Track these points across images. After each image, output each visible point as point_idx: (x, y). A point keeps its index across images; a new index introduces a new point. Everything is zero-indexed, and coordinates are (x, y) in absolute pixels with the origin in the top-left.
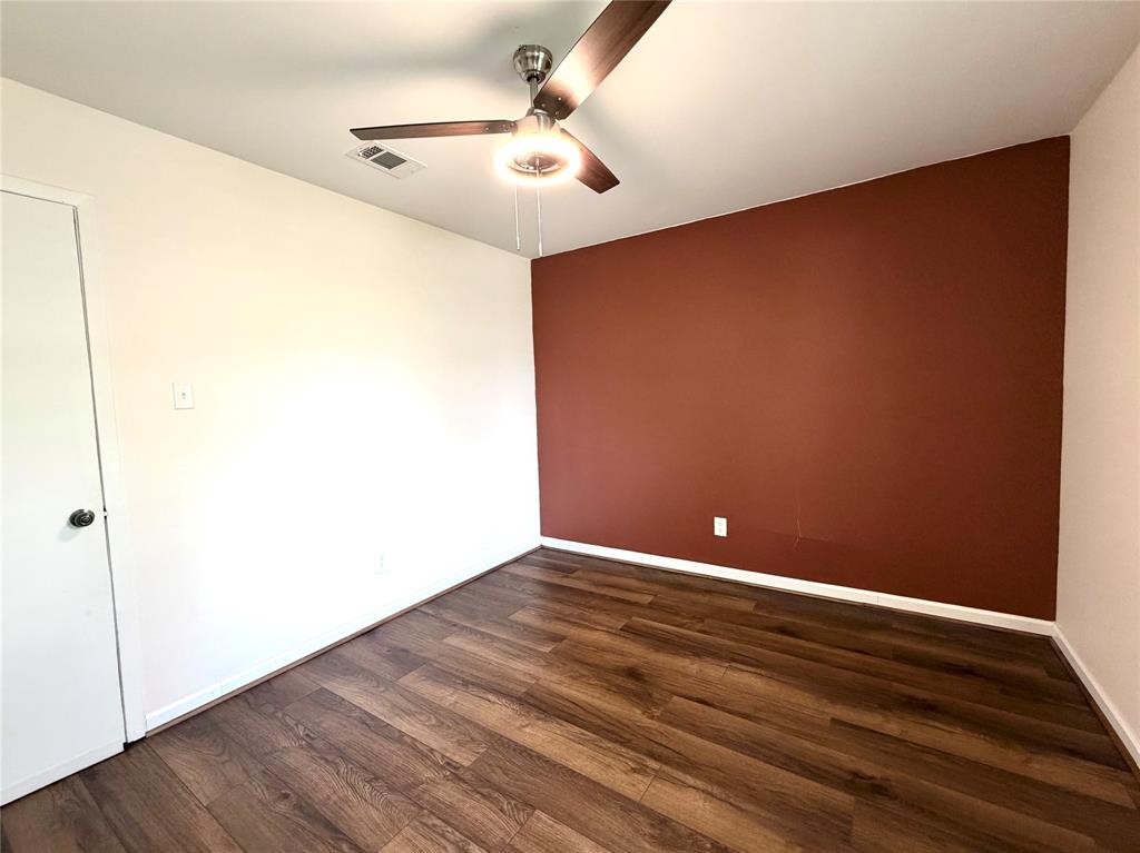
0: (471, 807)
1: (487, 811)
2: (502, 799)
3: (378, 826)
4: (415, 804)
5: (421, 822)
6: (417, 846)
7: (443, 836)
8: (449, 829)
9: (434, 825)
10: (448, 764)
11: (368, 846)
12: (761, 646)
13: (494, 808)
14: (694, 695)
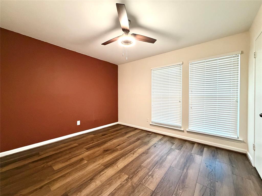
0: (140, 174)
1: (141, 172)
2: (138, 170)
3: (145, 192)
4: (139, 185)
5: (144, 183)
6: (150, 183)
7: (147, 179)
8: (146, 178)
9: (145, 180)
10: (127, 180)
11: (151, 193)
12: (107, 137)
13: (141, 171)
14: (117, 146)
